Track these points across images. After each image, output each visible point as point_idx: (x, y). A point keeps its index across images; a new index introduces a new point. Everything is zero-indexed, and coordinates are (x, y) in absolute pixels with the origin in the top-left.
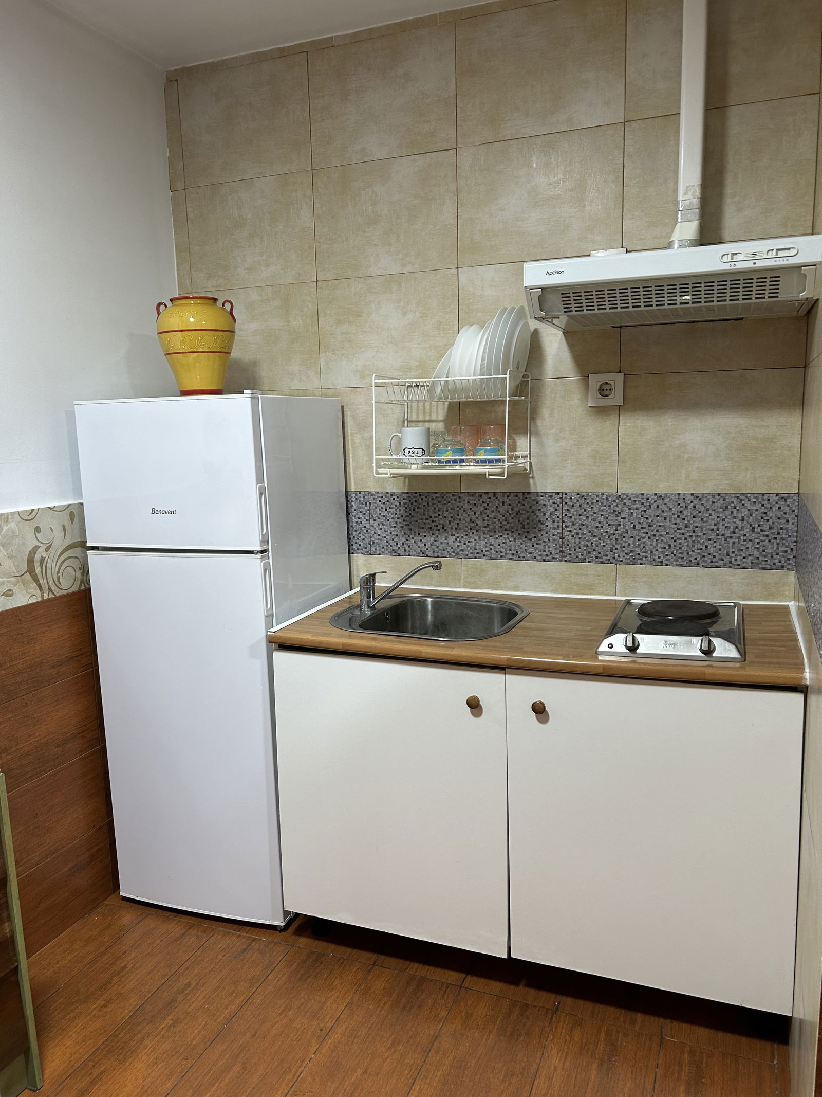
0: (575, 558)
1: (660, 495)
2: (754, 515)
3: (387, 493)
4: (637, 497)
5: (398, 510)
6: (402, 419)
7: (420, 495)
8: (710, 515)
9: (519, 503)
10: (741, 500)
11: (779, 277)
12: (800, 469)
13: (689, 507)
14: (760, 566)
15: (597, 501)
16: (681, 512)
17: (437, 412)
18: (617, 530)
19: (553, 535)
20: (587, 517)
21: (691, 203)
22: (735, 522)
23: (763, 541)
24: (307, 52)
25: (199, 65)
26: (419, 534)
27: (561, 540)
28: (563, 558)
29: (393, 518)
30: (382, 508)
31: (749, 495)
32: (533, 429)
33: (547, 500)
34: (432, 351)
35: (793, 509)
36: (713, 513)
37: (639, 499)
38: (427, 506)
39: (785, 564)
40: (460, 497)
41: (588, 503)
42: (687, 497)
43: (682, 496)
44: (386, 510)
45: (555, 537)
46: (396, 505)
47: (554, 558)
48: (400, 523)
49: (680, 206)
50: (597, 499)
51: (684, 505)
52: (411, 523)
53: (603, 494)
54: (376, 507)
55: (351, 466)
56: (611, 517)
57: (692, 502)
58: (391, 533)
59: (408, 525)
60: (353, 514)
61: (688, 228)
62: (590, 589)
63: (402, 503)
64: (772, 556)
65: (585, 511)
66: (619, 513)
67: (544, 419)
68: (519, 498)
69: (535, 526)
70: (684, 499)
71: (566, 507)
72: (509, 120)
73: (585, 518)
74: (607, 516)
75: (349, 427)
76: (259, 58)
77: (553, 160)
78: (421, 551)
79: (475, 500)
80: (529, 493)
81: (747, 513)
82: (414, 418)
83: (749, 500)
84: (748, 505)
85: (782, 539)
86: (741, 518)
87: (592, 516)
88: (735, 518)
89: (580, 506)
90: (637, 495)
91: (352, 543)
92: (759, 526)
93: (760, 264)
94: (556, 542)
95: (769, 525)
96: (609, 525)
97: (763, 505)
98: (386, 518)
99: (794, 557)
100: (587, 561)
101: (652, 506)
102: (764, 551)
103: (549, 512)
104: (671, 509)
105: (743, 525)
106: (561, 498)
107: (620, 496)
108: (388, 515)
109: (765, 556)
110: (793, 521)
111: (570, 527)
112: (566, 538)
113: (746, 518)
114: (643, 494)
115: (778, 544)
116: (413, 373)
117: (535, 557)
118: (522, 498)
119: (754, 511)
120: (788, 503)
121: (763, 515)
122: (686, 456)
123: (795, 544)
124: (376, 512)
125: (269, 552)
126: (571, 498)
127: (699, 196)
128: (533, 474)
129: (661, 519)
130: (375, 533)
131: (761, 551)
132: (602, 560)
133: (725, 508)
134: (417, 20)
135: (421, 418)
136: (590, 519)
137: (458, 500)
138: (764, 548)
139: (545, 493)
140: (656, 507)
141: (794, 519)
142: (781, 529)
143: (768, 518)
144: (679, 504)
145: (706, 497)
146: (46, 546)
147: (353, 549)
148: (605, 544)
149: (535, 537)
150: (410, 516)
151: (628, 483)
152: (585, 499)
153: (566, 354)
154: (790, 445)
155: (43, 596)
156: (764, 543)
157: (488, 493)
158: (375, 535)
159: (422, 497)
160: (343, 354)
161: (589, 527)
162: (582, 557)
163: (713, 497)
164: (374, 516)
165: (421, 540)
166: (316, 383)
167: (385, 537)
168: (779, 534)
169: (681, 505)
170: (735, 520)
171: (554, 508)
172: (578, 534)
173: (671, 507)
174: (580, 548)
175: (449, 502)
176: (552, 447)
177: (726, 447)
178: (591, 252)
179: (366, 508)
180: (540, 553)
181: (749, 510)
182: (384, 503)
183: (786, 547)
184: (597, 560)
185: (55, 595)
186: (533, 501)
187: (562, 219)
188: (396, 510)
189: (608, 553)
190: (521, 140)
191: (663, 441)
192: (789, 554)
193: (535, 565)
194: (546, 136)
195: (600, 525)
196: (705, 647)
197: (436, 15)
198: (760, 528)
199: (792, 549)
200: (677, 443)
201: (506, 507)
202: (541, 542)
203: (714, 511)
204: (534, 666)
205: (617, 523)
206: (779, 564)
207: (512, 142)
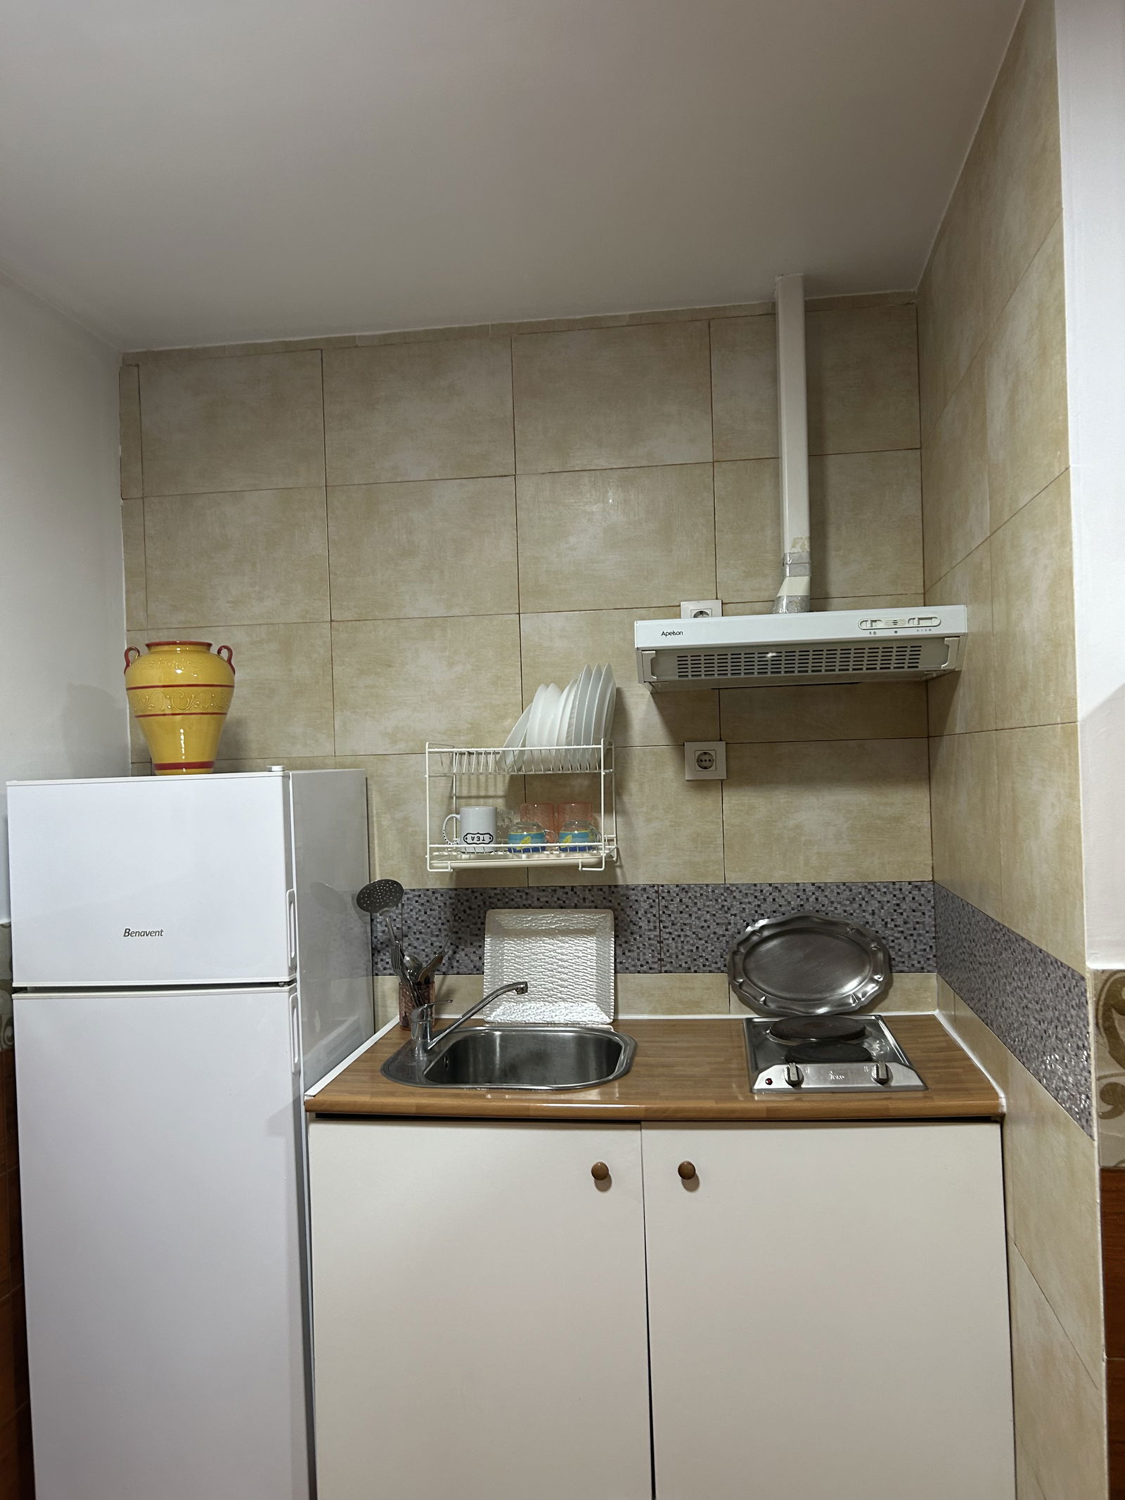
0: (677, 968)
1: (776, 885)
2: (886, 908)
3: (428, 890)
5: (442, 913)
6: (448, 795)
7: (473, 892)
8: (836, 908)
9: (604, 898)
10: (870, 890)
11: (920, 647)
12: (932, 853)
13: (811, 900)
14: (897, 968)
15: (702, 895)
16: (802, 905)
17: (495, 785)
18: (727, 930)
19: (649, 939)
20: (690, 915)
21: (801, 557)
22: (864, 917)
23: (898, 939)
24: (322, 350)
25: (170, 350)
26: (471, 944)
27: (659, 945)
28: (663, 968)
29: (435, 924)
30: (420, 910)
31: (878, 884)
32: (619, 807)
33: (639, 895)
34: (488, 712)
35: (929, 899)
36: (839, 906)
37: (752, 892)
38: (482, 906)
39: (925, 965)
40: (527, 894)
41: (690, 898)
42: (808, 887)
43: (801, 887)
44: (426, 913)
45: (652, 942)
46: (439, 907)
47: (651, 968)
48: (445, 930)
49: (788, 559)
50: (701, 892)
51: (804, 897)
52: (460, 929)
53: (707, 885)
54: (411, 910)
55: (376, 856)
56: (719, 914)
57: (813, 894)
58: (432, 944)
59: (457, 932)
60: (378, 920)
61: (796, 585)
62: (695, 1006)
63: (448, 903)
64: (909, 956)
65: (687, 907)
66: (729, 909)
67: (631, 795)
69: (626, 927)
70: (804, 890)
71: (663, 903)
72: (579, 449)
73: (687, 916)
74: (714, 913)
75: (374, 805)
76: (255, 351)
77: (632, 497)
78: (475, 967)
79: (547, 897)
80: (616, 886)
81: (877, 905)
82: (465, 793)
83: (879, 890)
84: (878, 895)
85: (919, 935)
86: (871, 912)
87: (696, 913)
88: (864, 911)
90: (748, 886)
91: (376, 960)
92: (892, 920)
93: (902, 633)
94: (653, 948)
95: (904, 919)
96: (718, 924)
97: (895, 896)
98: (426, 925)
99: (934, 956)
100: (693, 970)
101: (768, 900)
102: (900, 950)
103: (643, 910)
104: (789, 903)
105: (874, 920)
106: (657, 892)
107: (728, 888)
108: (428, 920)
109: (902, 957)
110: (930, 914)
111: (670, 927)
112: (665, 942)
113: (876, 911)
114: (755, 885)
115: (915, 941)
116: (462, 738)
117: (627, 969)
118: (607, 892)
119: (885, 903)
120: (922, 892)
121: (896, 908)
122: (803, 839)
123: (934, 940)
124: (411, 917)
125: (296, 982)
126: (669, 892)
127: (808, 550)
128: (621, 862)
129: (778, 915)
130: (409, 945)
131: (897, 951)
132: (710, 969)
133: (851, 899)
134: (464, 329)
135: (474, 793)
136: (693, 918)
137: (524, 897)
138: (900, 947)
139: (637, 886)
140: (772, 900)
141: (931, 911)
142: (918, 923)
143: (901, 911)
144: (798, 897)
147: (377, 969)
148: (713, 948)
149: (626, 942)
150: (460, 921)
151: (737, 872)
152: (687, 892)
153: (655, 719)
154: (919, 825)
156: (899, 941)
157: (564, 887)
158: (410, 948)
159: (476, 894)
160: (366, 713)
161: (693, 927)
162: (687, 966)
163: (838, 887)
164: (409, 922)
165: (474, 952)
166: (328, 748)
167: (424, 950)
168: (915, 929)
169: (801, 897)
170: (864, 914)
171: (649, 904)
172: (679, 936)
173: (789, 900)
174: (683, 954)
175: (513, 900)
176: (643, 829)
177: (847, 828)
178: (682, 603)
179: (397, 912)
180: (633, 963)
181: (879, 902)
182: (422, 904)
183: (925, 944)
184: (704, 968)
186: (623, 896)
187: (646, 563)
188: (440, 913)
189: (717, 960)
190: (593, 472)
191: (776, 821)
192: (928, 954)
193: (627, 979)
194: (624, 470)
195: (706, 925)
196: (882, 1075)
197: (488, 326)
198: (893, 924)
199: (931, 947)
200: (791, 823)
201: (587, 904)
202: (634, 948)
203: (840, 903)
204: (680, 1115)
205: (727, 922)
206: (918, 966)
207: (583, 473)
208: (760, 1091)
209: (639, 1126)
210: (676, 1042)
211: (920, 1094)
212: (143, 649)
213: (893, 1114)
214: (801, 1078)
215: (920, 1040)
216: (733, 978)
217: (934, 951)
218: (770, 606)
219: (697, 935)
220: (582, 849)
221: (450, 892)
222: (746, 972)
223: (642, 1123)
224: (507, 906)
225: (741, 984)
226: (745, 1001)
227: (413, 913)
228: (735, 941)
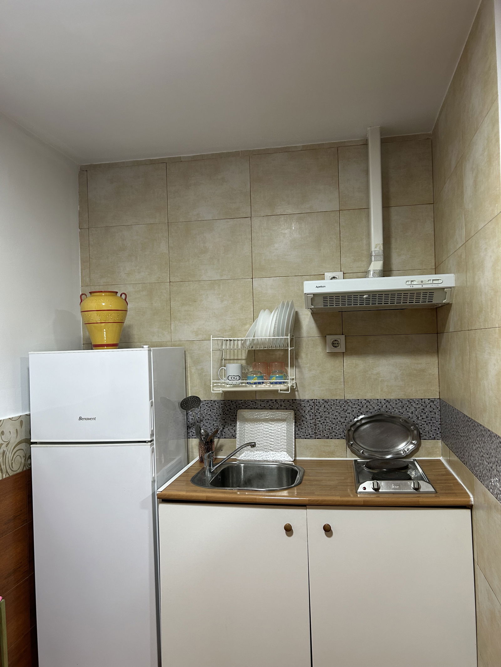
0: (323, 437)
1: (368, 400)
2: (418, 410)
3: (212, 401)
4: (356, 401)
5: (218, 411)
6: (221, 359)
7: (231, 402)
8: (395, 411)
9: (290, 405)
10: (411, 402)
11: (433, 292)
12: (439, 386)
13: (384, 407)
14: (423, 438)
15: (334, 404)
16: (380, 409)
17: (241, 354)
18: (345, 420)
19: (310, 424)
20: (329, 413)
21: (379, 252)
22: (408, 414)
23: (423, 424)
24: (166, 163)
25: (101, 164)
26: (231, 425)
27: (315, 426)
29: (215, 416)
30: (208, 410)
31: (414, 400)
32: (297, 364)
33: (306, 404)
34: (238, 322)
35: (438, 407)
36: (396, 410)
37: (357, 403)
38: (236, 408)
39: (436, 437)
40: (255, 403)
41: (329, 405)
42: (382, 401)
43: (379, 401)
44: (211, 411)
45: (312, 425)
46: (217, 408)
47: (311, 437)
48: (219, 418)
49: (373, 253)
50: (334, 403)
51: (381, 405)
52: (226, 418)
53: (336, 400)
55: (189, 385)
56: (342, 413)
57: (385, 404)
58: (213, 425)
59: (224, 420)
60: (190, 414)
61: (377, 265)
62: (332, 454)
63: (220, 407)
64: (429, 433)
65: (327, 409)
66: (346, 410)
67: (302, 359)
68: (290, 402)
69: (300, 418)
70: (381, 402)
71: (317, 407)
72: (279, 205)
73: (327, 413)
74: (340, 412)
75: (188, 363)
76: (137, 164)
77: (303, 226)
78: (232, 435)
79: (264, 404)
80: (295, 400)
81: (414, 409)
82: (228, 358)
83: (415, 402)
84: (414, 405)
85: (433, 423)
86: (411, 412)
88: (408, 412)
89: (325, 406)
90: (355, 400)
91: (189, 432)
92: (421, 416)
93: (425, 286)
94: (312, 428)
95: (426, 416)
96: (341, 417)
97: (422, 405)
98: (211, 416)
99: (440, 432)
100: (330, 438)
101: (364, 406)
102: (424, 430)
103: (307, 410)
104: (374, 408)
105: (413, 416)
106: (314, 402)
107: (346, 401)
108: (212, 414)
109: (425, 433)
110: (438, 413)
111: (320, 418)
112: (317, 425)
113: (414, 412)
114: (358, 400)
115: (431, 426)
116: (227, 333)
117: (300, 437)
118: (291, 403)
119: (418, 408)
120: (434, 404)
121: (422, 410)
122: (380, 379)
123: (440, 425)
124: (204, 412)
125: (154, 441)
126: (319, 402)
127: (382, 249)
128: (297, 389)
129: (369, 413)
131: (423, 430)
132: (338, 437)
133: (402, 407)
134: (228, 153)
135: (232, 358)
136: (330, 414)
138: (424, 428)
139: (305, 400)
140: (366, 407)
141: (438, 412)
142: (433, 417)
143: (425, 412)
144: (378, 405)
145: (392, 401)
146: (6, 443)
147: (189, 436)
148: (339, 428)
149: (300, 425)
150: (226, 414)
151: (350, 394)
152: (327, 403)
153: (313, 325)
154: (433, 373)
155: (2, 476)
156: (424, 426)
157: (272, 400)
158: (204, 426)
159: (233, 403)
160: (185, 322)
161: (330, 418)
162: (327, 436)
163: (396, 401)
164: (203, 415)
165: (232, 429)
166: (168, 338)
167: (210, 427)
168: (431, 420)
170: (408, 413)
171: (310, 408)
172: (324, 422)
173: (374, 407)
174: (326, 431)
175: (249, 405)
176: (307, 374)
177: (400, 374)
179: (198, 410)
180: (303, 434)
181: (415, 408)
182: (209, 407)
183: (436, 427)
184: (335, 437)
185: (9, 475)
186: (298, 404)
187: (309, 256)
189: (341, 433)
190: (286, 215)
191: (368, 371)
192: (437, 431)
193: (300, 441)
194: (299, 214)
195: (336, 417)
196: (416, 486)
197: (239, 151)
198: (421, 417)
199: (439, 428)
200: (375, 372)
201: (282, 407)
202: (304, 428)
203: (397, 408)
204: (324, 503)
205: (346, 416)
206: (432, 437)
207: (281, 216)
208: (360, 492)
209: (305, 507)
210: (322, 470)
211: (434, 495)
212: (88, 294)
213: (421, 504)
214: (379, 487)
215: (433, 471)
216: (348, 441)
217: (440, 430)
218: (365, 274)
219: (332, 422)
220: (280, 383)
221: (221, 402)
222: (354, 439)
223: (307, 506)
224: (246, 408)
225: (352, 444)
226: (353, 452)
227: (205, 411)
228: (349, 425)
